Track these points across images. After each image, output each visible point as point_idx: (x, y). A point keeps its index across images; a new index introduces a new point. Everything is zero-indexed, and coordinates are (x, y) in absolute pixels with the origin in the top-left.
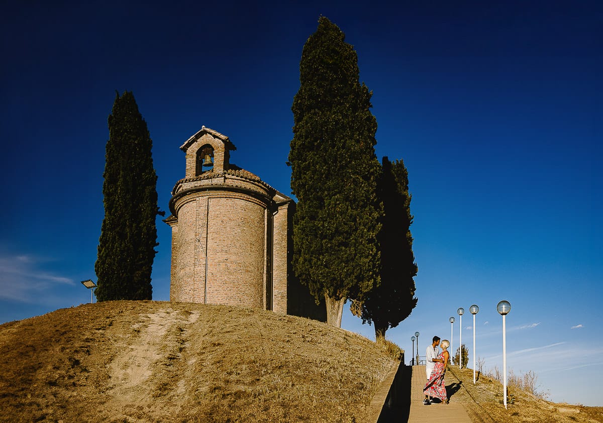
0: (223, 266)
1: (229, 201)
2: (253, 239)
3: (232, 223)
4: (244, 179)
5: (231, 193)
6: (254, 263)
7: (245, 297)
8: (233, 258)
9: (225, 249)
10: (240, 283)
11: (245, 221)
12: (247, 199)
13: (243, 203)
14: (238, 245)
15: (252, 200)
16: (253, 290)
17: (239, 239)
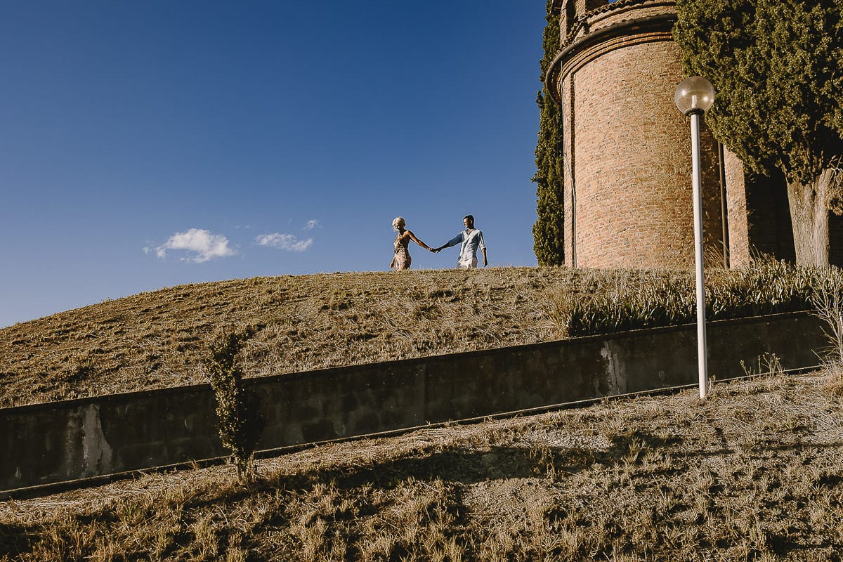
0: (594, 185)
1: (599, 62)
2: (650, 114)
3: (607, 99)
4: (619, 9)
5: (598, 47)
6: (656, 160)
7: (638, 233)
8: (610, 164)
9: (597, 152)
10: (625, 208)
11: (629, 86)
12: (629, 42)
13: (623, 53)
14: (616, 136)
15: (640, 40)
16: (657, 213)
17: (618, 124)
